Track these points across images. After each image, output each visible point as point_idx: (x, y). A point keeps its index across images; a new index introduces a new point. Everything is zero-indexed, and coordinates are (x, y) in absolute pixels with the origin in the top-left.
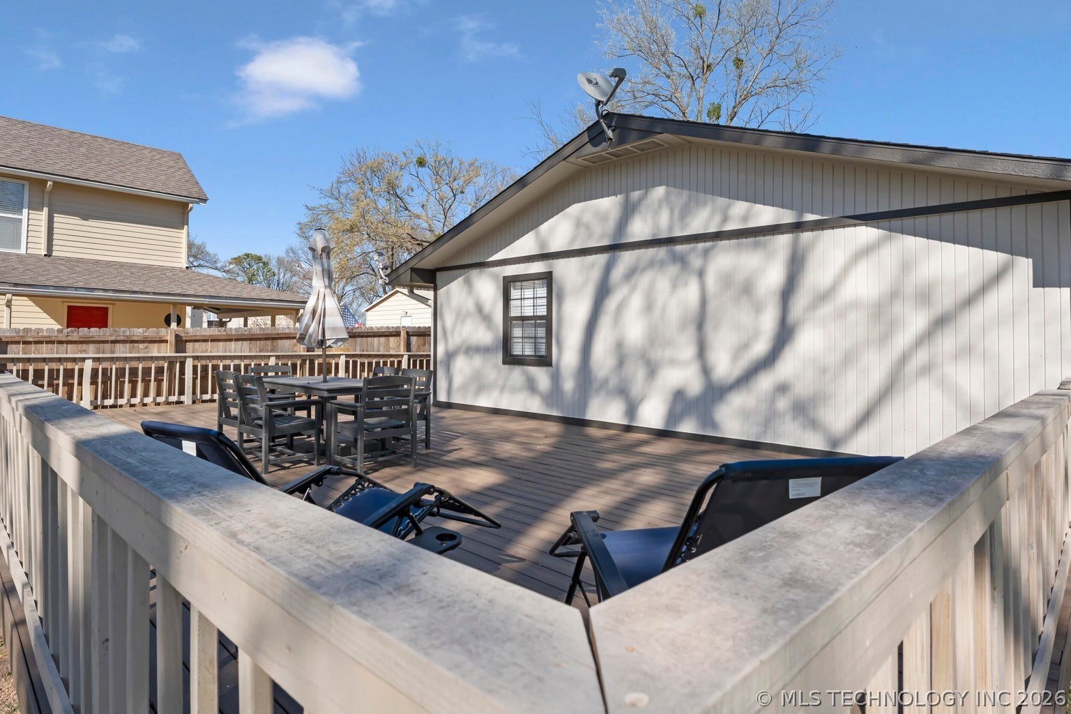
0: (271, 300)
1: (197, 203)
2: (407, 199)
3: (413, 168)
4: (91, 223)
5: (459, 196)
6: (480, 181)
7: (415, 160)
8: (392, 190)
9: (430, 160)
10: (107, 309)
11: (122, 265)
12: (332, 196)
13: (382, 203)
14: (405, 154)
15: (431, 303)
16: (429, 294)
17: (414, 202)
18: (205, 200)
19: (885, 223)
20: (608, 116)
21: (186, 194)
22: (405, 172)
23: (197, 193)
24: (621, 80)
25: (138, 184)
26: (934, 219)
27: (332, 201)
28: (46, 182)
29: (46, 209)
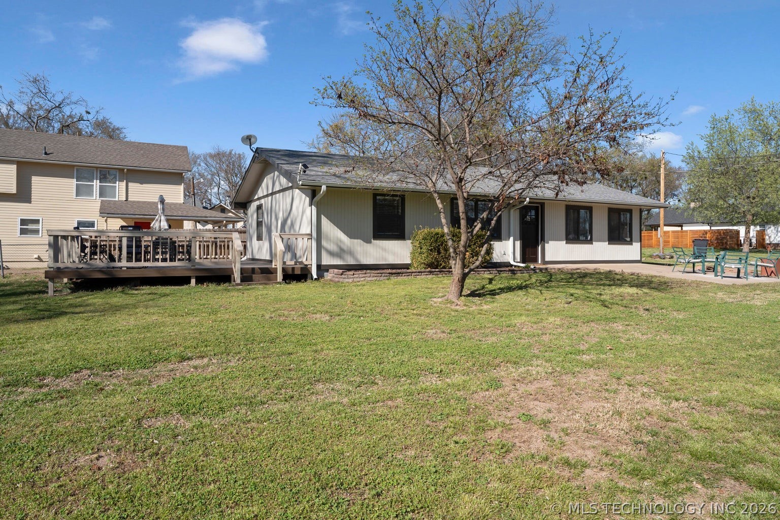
4: (144, 185)
21: (181, 169)
28: (123, 169)
29: (125, 181)
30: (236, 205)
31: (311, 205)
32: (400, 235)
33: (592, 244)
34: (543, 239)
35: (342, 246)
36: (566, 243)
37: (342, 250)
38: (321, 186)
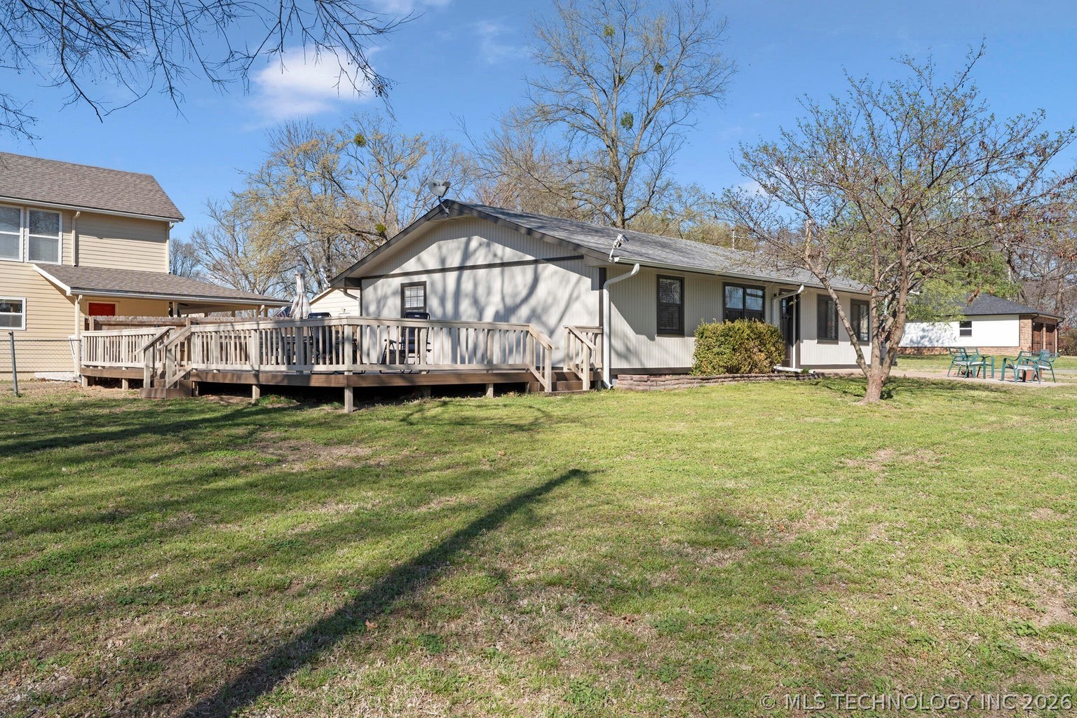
0: (241, 298)
1: (177, 222)
2: (345, 183)
3: (352, 148)
4: (105, 240)
5: (402, 182)
6: (428, 159)
7: (354, 137)
8: (328, 174)
9: (369, 136)
10: (114, 305)
11: (127, 272)
12: (261, 181)
13: (317, 188)
14: (340, 132)
15: (359, 299)
16: (356, 293)
17: (353, 185)
18: (182, 220)
19: (559, 263)
20: (446, 201)
21: (168, 215)
22: (342, 155)
23: (176, 213)
24: (447, 188)
25: (134, 209)
26: (566, 262)
27: (261, 186)
28: (75, 212)
29: (73, 232)
30: (347, 282)
31: (601, 288)
32: (680, 332)
33: (837, 343)
34: (798, 338)
35: (629, 344)
36: (818, 343)
37: (628, 349)
38: (633, 265)
